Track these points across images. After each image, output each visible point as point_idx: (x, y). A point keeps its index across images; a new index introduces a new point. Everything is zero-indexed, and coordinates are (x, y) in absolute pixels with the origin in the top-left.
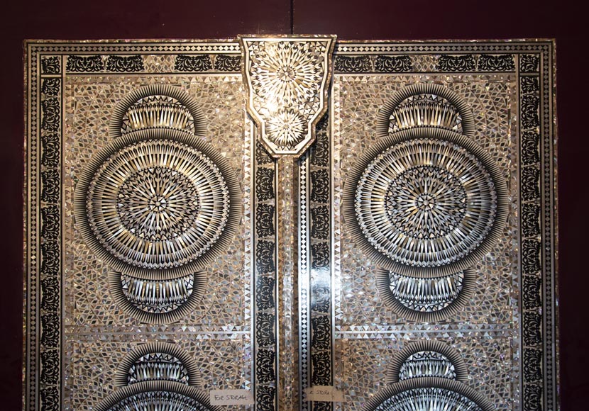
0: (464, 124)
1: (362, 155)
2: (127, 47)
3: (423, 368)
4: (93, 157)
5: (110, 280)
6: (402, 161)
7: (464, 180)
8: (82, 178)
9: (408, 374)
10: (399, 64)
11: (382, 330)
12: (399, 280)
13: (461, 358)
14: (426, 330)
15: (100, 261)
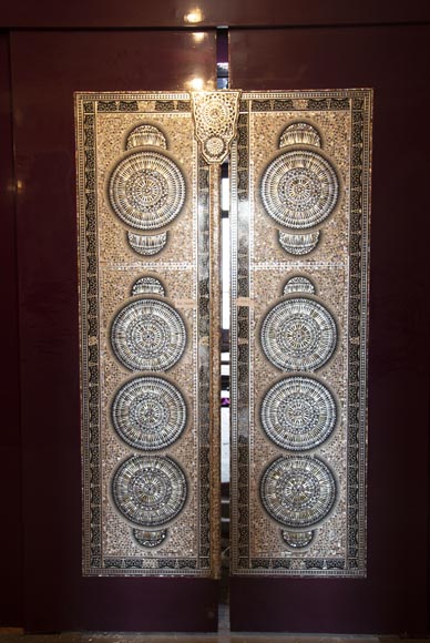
0: (321, 142)
1: (265, 161)
2: (130, 96)
3: (297, 287)
4: (113, 163)
5: (122, 236)
6: (287, 165)
7: (321, 177)
8: (107, 175)
9: (288, 291)
10: (286, 105)
11: (276, 265)
12: (285, 235)
13: (317, 282)
14: (298, 266)
15: (117, 224)
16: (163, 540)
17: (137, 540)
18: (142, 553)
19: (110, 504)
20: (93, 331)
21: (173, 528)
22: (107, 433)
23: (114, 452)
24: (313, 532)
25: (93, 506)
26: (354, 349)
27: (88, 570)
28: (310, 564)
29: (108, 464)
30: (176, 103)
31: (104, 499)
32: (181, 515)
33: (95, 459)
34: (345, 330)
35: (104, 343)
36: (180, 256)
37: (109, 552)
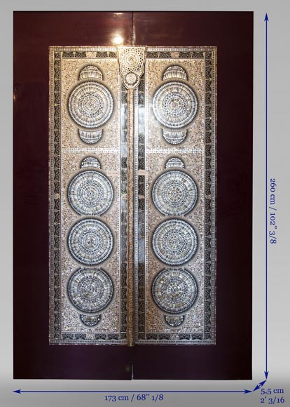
0: (187, 77)
1: (155, 88)
2: (81, 49)
3: (173, 164)
4: (71, 88)
5: (76, 132)
6: (167, 90)
7: (187, 98)
8: (67, 95)
9: (168, 166)
10: (167, 55)
11: (161, 150)
12: (166, 132)
13: (185, 160)
14: (174, 151)
15: (73, 125)
16: (99, 321)
17: (83, 322)
18: (86, 329)
19: (66, 299)
20: (57, 190)
21: (104, 314)
22: (65, 254)
23: (69, 266)
24: (184, 316)
25: (56, 300)
26: (208, 202)
27: (52, 340)
28: (182, 336)
29: (65, 273)
30: (108, 53)
31: (62, 295)
32: (110, 306)
33: (57, 270)
34: (202, 190)
35: (64, 198)
36: (110, 144)
37: (65, 329)
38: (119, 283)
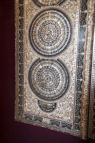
16: (54, 109)
17: (40, 106)
18: (42, 113)
19: (28, 85)
21: (59, 103)
22: (28, 46)
23: (30, 56)
25: (20, 85)
29: (27, 64)
31: (25, 81)
32: (64, 97)
33: (21, 60)
37: (26, 110)
38: (74, 75)
